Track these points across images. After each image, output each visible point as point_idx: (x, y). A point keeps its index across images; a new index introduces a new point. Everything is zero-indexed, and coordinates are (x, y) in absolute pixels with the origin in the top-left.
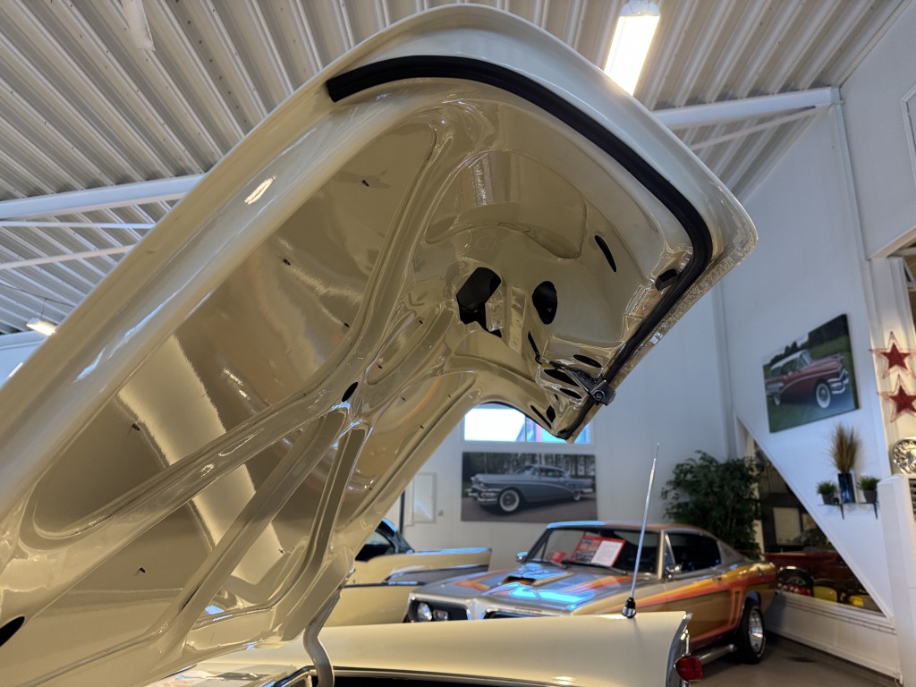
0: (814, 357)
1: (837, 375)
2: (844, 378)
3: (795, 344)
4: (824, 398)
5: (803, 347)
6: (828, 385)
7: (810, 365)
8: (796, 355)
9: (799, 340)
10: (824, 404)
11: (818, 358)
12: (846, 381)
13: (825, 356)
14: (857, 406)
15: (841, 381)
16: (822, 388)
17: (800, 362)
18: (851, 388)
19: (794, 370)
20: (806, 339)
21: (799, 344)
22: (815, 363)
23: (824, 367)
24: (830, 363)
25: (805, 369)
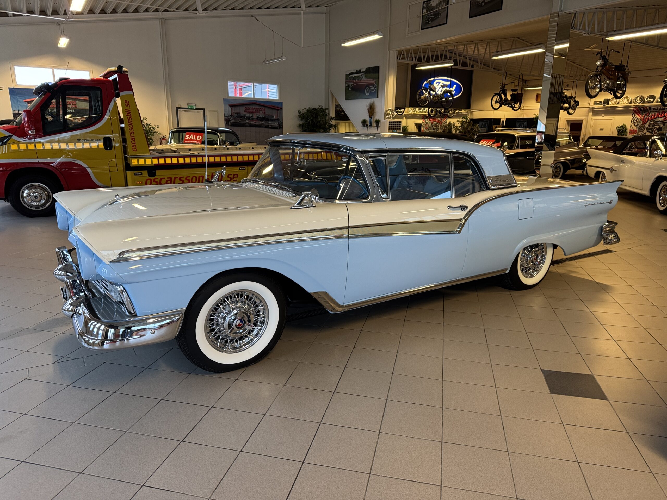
0: (366, 77)
1: (373, 86)
2: (375, 87)
3: (360, 70)
4: (368, 93)
5: (363, 72)
6: (370, 88)
7: (364, 80)
8: (360, 74)
9: (362, 69)
10: (367, 94)
11: (368, 78)
12: (376, 88)
13: (370, 78)
14: (377, 97)
15: (374, 88)
16: (367, 89)
17: (361, 77)
18: (377, 91)
19: (358, 80)
20: (364, 70)
21: (362, 71)
22: (366, 79)
23: (369, 82)
24: (371, 81)
25: (362, 80)
